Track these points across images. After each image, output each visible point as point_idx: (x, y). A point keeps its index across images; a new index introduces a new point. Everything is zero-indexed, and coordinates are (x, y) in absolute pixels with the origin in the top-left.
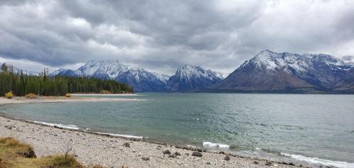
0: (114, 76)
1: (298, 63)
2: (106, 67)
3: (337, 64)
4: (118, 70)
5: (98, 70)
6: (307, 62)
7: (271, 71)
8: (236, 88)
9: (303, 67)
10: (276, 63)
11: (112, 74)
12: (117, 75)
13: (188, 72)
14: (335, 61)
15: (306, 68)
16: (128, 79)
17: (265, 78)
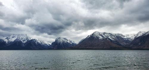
0: (24, 42)
1: (111, 37)
2: (21, 38)
3: (125, 38)
4: (27, 39)
5: (17, 39)
6: (114, 36)
7: (101, 40)
8: (87, 47)
9: (113, 38)
10: (102, 37)
11: (23, 41)
12: (26, 41)
13: (61, 40)
14: (124, 36)
15: (114, 39)
16: (32, 44)
17: (99, 43)
